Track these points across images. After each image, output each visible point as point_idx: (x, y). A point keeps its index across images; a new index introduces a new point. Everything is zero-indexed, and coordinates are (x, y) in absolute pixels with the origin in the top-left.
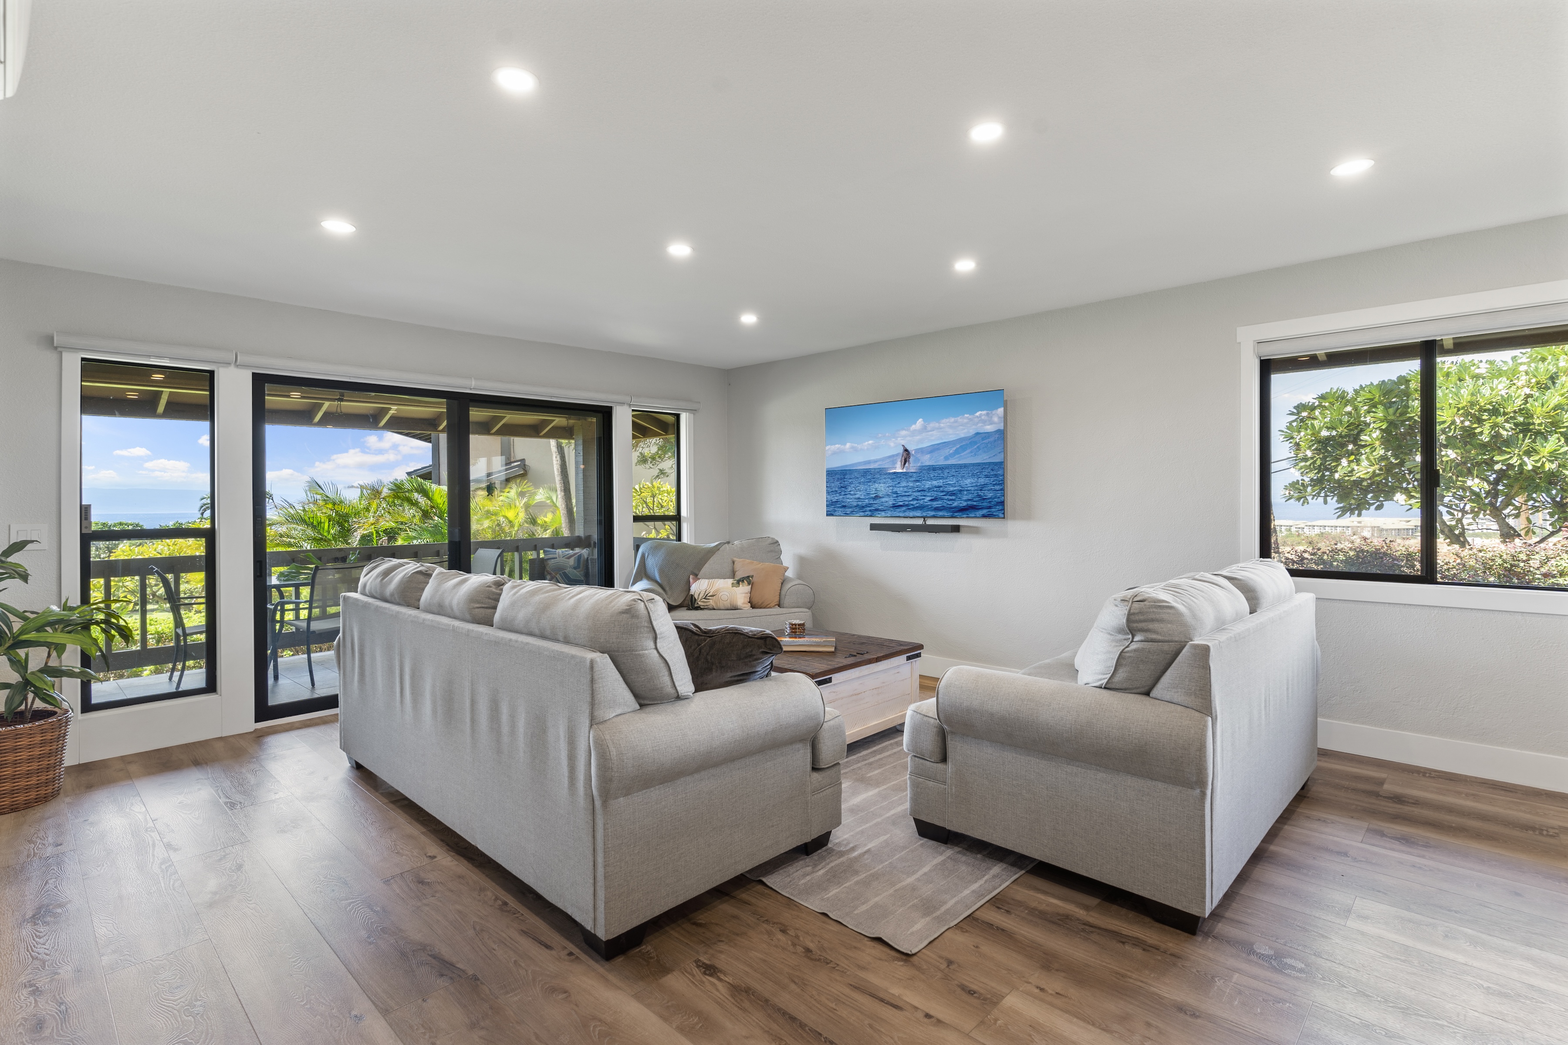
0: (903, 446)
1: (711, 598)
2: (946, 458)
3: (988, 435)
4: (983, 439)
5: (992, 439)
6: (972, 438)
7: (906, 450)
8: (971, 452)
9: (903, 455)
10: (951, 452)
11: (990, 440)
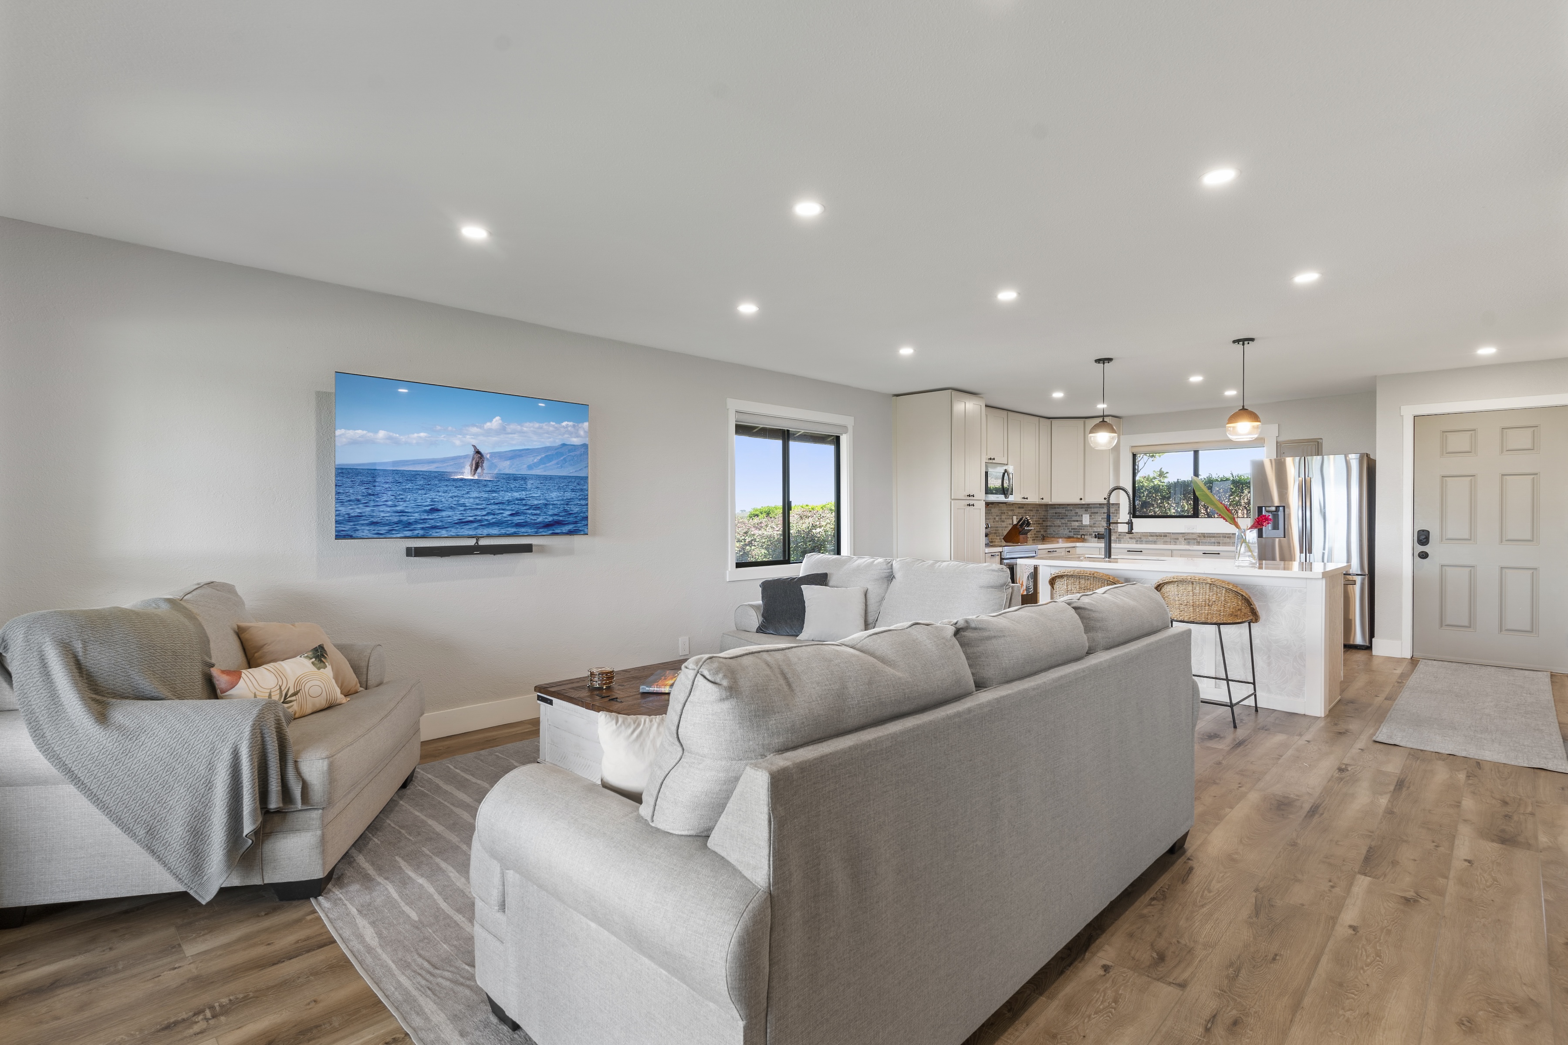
0: (474, 446)
1: (293, 698)
2: (530, 467)
3: (574, 447)
4: (570, 451)
5: (578, 453)
6: (558, 448)
7: (478, 452)
8: (557, 464)
9: (473, 459)
10: (535, 460)
11: (576, 453)
